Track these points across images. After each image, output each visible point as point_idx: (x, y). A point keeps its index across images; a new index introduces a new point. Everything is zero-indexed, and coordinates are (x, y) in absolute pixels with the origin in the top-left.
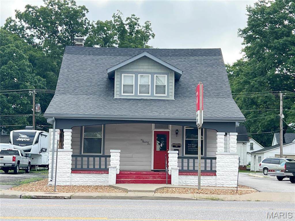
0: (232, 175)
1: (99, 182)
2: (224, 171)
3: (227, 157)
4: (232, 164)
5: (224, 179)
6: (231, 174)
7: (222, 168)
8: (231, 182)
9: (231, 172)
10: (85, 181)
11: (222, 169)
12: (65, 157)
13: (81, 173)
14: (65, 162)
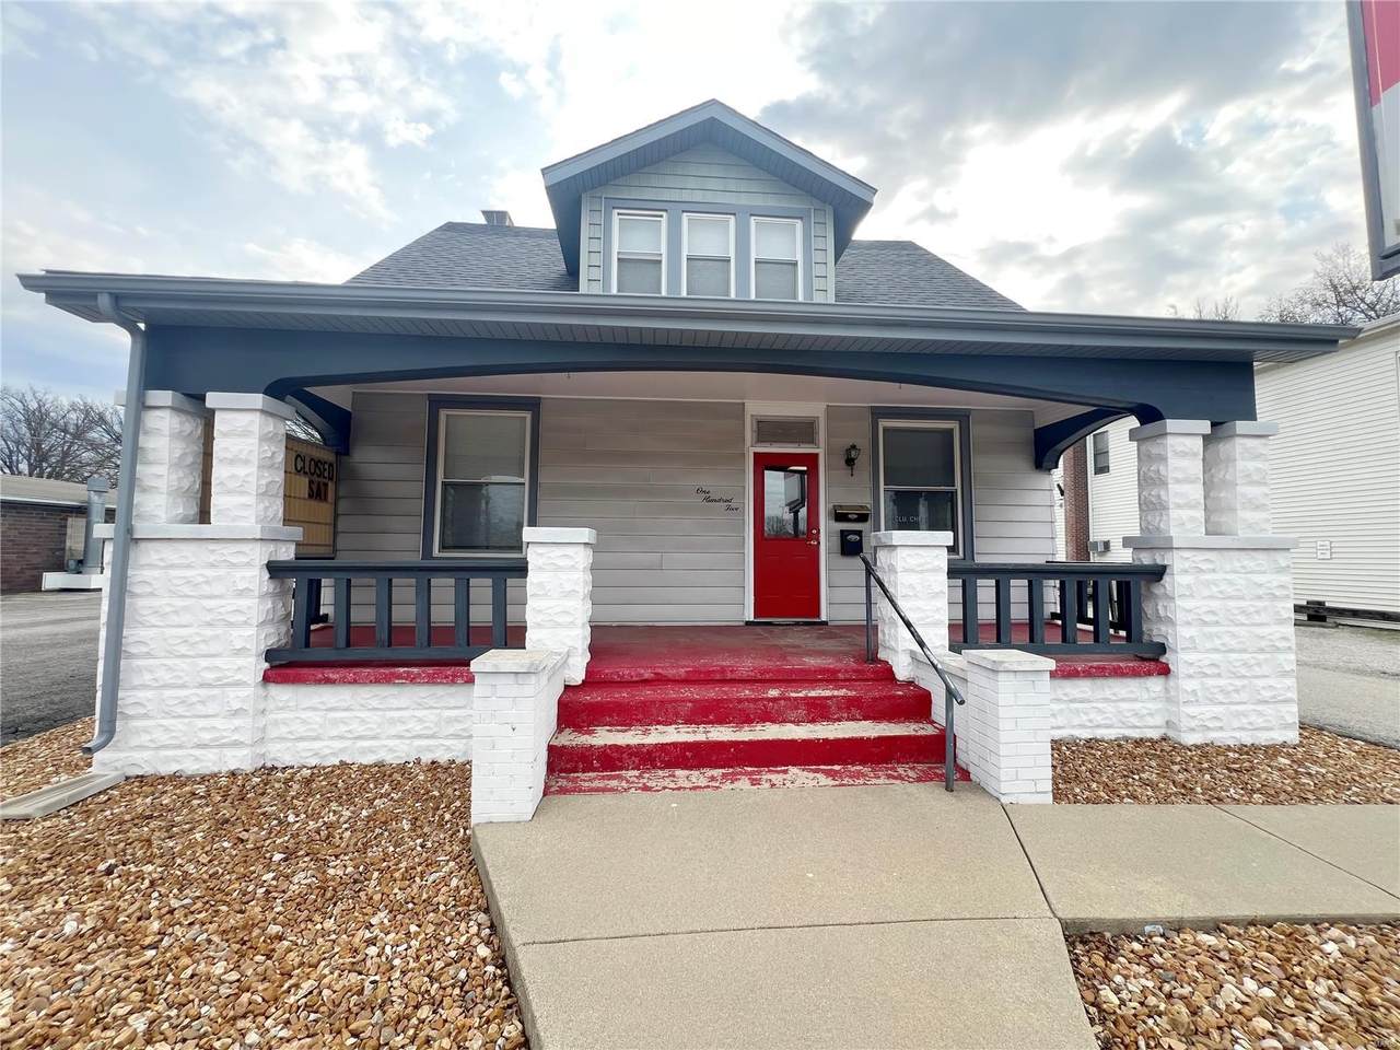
0: (1266, 670)
1: (456, 736)
2: (1216, 650)
3: (1228, 567)
4: (1260, 604)
5: (1221, 697)
6: (1259, 665)
7: (1207, 629)
8: (1260, 714)
9: (1262, 650)
10: (360, 730)
11: (1210, 636)
12: (219, 578)
13: (329, 681)
14: (209, 610)
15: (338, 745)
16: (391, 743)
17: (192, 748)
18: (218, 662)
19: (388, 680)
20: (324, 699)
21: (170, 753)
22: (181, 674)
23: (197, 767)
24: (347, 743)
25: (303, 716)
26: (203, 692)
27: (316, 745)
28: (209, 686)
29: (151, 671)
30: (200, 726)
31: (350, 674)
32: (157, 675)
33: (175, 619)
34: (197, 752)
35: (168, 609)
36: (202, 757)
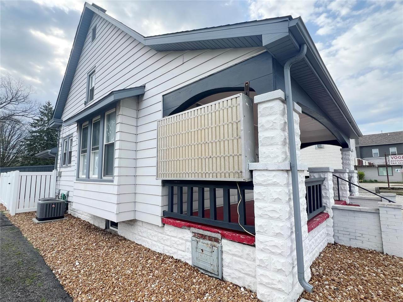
31: (314, 224)
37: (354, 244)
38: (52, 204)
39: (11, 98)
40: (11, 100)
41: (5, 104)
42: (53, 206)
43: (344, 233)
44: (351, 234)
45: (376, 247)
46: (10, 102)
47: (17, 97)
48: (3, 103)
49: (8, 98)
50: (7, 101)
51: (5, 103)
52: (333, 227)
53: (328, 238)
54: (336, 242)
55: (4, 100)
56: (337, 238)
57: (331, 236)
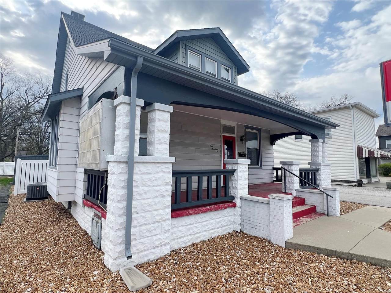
1: (220, 227)
3: (326, 169)
7: (324, 181)
10: (196, 231)
12: (160, 178)
13: (190, 214)
14: (157, 191)
15: (190, 237)
16: (204, 233)
17: (152, 249)
18: (160, 212)
19: (205, 211)
20: (186, 221)
21: (144, 253)
22: (148, 219)
23: (154, 256)
24: (192, 236)
25: (180, 229)
26: (155, 225)
27: (184, 239)
28: (158, 222)
29: (136, 219)
30: (155, 239)
31: (196, 210)
32: (139, 221)
33: (145, 196)
34: (153, 251)
35: (143, 192)
36: (155, 252)
37: (254, 233)
38: (37, 187)
39: (43, 93)
40: (43, 95)
41: (39, 99)
42: (38, 188)
43: (247, 222)
44: (253, 223)
45: (268, 236)
46: (43, 97)
47: (48, 92)
48: (37, 98)
49: (41, 93)
50: (40, 95)
51: (38, 97)
52: (241, 215)
53: (235, 226)
54: (242, 230)
55: (38, 95)
56: (242, 226)
57: (237, 224)
